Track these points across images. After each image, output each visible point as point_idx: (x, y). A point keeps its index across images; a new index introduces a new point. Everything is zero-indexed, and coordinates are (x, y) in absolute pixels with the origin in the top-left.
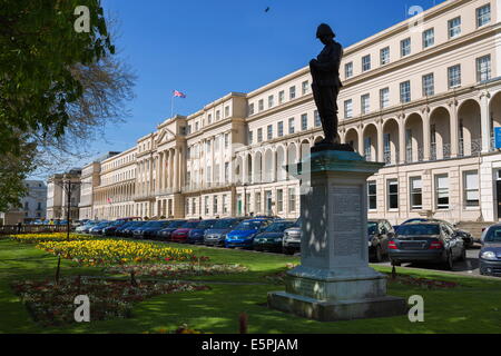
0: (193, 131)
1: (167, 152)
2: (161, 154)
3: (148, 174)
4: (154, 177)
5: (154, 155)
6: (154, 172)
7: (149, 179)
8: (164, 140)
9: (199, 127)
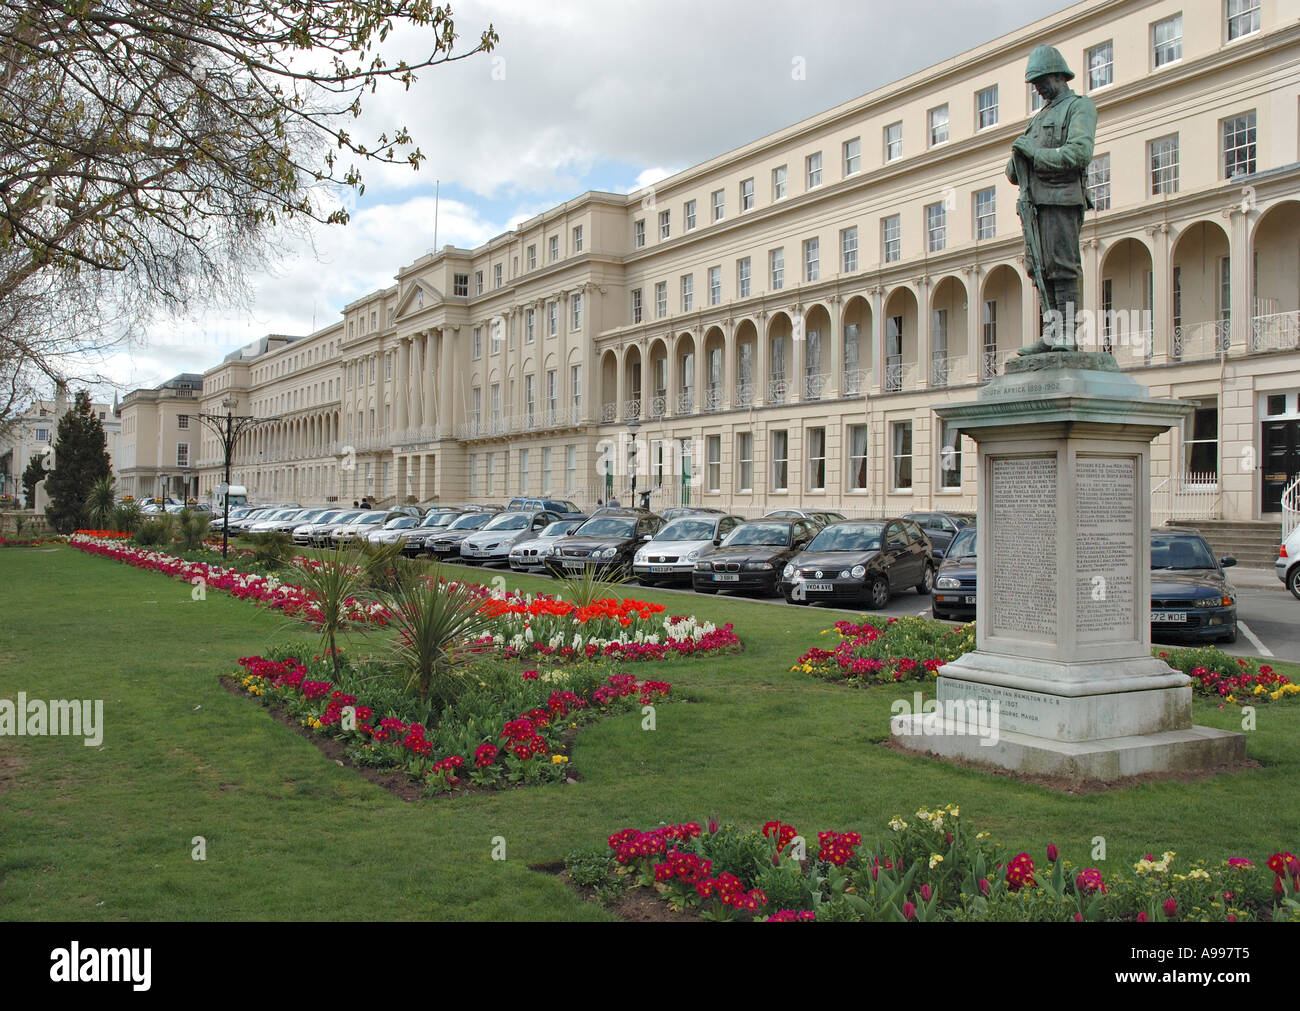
0: (489, 285)
1: (422, 338)
2: (406, 342)
3: (372, 392)
4: (388, 399)
5: (390, 344)
6: (388, 387)
7: (373, 404)
8: (414, 308)
9: (505, 279)
